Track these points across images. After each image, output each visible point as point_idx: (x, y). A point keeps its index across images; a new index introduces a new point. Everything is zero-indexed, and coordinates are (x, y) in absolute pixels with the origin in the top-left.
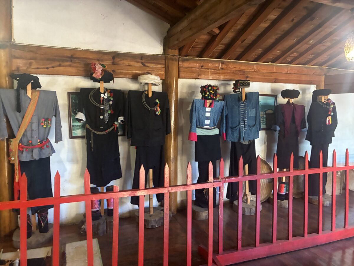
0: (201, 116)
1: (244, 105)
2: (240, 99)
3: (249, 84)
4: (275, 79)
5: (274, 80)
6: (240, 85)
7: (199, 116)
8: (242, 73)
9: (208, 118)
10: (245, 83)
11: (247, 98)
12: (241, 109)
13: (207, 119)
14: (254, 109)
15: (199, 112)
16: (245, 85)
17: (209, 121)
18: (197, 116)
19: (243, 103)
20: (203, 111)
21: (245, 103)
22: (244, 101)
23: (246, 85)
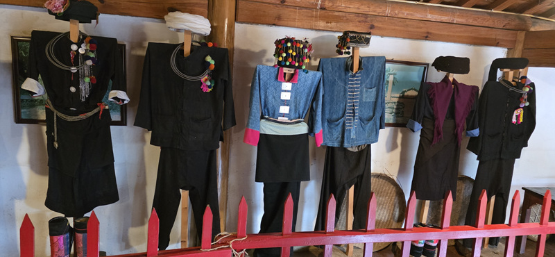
0: (270, 98)
1: (356, 80)
2: (348, 67)
3: (367, 41)
4: (428, 33)
5: (426, 35)
6: (350, 42)
7: (266, 97)
8: (362, 19)
9: (285, 103)
10: (360, 39)
11: (362, 66)
12: (350, 88)
13: (284, 105)
14: (374, 89)
15: (268, 90)
16: (359, 43)
17: (288, 108)
18: (263, 97)
19: (354, 76)
20: (275, 89)
21: (358, 77)
22: (356, 72)
23: (362, 43)
